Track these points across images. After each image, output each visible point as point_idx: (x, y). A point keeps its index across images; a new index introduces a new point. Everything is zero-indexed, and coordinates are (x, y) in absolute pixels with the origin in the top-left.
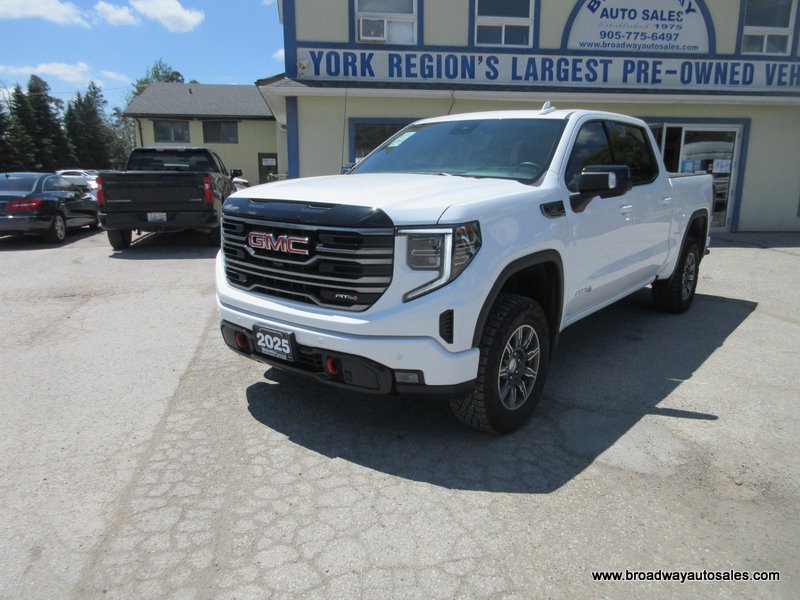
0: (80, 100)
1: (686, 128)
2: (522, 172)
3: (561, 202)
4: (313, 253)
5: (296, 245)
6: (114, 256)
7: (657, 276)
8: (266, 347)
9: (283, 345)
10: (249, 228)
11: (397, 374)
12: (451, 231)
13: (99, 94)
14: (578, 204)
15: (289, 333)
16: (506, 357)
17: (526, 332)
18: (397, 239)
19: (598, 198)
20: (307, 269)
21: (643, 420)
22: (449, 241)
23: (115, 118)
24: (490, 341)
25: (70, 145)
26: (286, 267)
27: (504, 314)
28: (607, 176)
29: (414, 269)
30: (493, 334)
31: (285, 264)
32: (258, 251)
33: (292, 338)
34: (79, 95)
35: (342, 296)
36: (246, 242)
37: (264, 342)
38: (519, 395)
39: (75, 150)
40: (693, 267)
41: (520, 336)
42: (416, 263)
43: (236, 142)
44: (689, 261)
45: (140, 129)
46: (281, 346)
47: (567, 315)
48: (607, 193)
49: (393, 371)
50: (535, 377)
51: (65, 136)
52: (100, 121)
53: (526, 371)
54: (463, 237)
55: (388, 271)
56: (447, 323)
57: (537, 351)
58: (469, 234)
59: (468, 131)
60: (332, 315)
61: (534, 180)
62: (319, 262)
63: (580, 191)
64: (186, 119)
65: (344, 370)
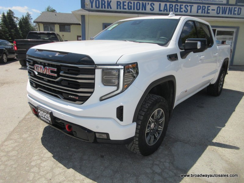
0: (23, 17)
1: (217, 29)
2: (160, 41)
3: (177, 54)
4: (59, 76)
5: (52, 72)
6: (21, 69)
7: (210, 83)
8: (42, 116)
9: (48, 117)
10: (35, 63)
11: (97, 134)
12: (123, 67)
13: (30, 16)
14: (183, 55)
15: (50, 112)
16: (150, 123)
17: (158, 112)
18: (96, 70)
19: (192, 53)
20: (57, 83)
21: (208, 148)
22: (122, 72)
23: (35, 24)
24: (142, 118)
25: (20, 32)
26: (49, 81)
27: (149, 105)
28: (197, 43)
29: (105, 85)
30: (143, 115)
31: (48, 80)
32: (39, 73)
33: (51, 114)
34: (23, 16)
35: (71, 97)
36: (34, 69)
37: (41, 114)
38: (155, 138)
39: (22, 33)
40: (222, 80)
41: (156, 114)
42: (106, 82)
43: (70, 32)
44: (221, 77)
45: (39, 27)
46: (47, 117)
47: (178, 100)
48: (196, 50)
49: (95, 133)
50: (162, 130)
51: (19, 29)
52: (30, 25)
53: (158, 128)
54: (131, 70)
55: (92, 86)
56: (120, 112)
57: (164, 119)
58: (134, 68)
59: (138, 24)
60: (67, 105)
61: (165, 44)
62: (62, 80)
63: (185, 49)
64: (54, 24)
65: (73, 130)
